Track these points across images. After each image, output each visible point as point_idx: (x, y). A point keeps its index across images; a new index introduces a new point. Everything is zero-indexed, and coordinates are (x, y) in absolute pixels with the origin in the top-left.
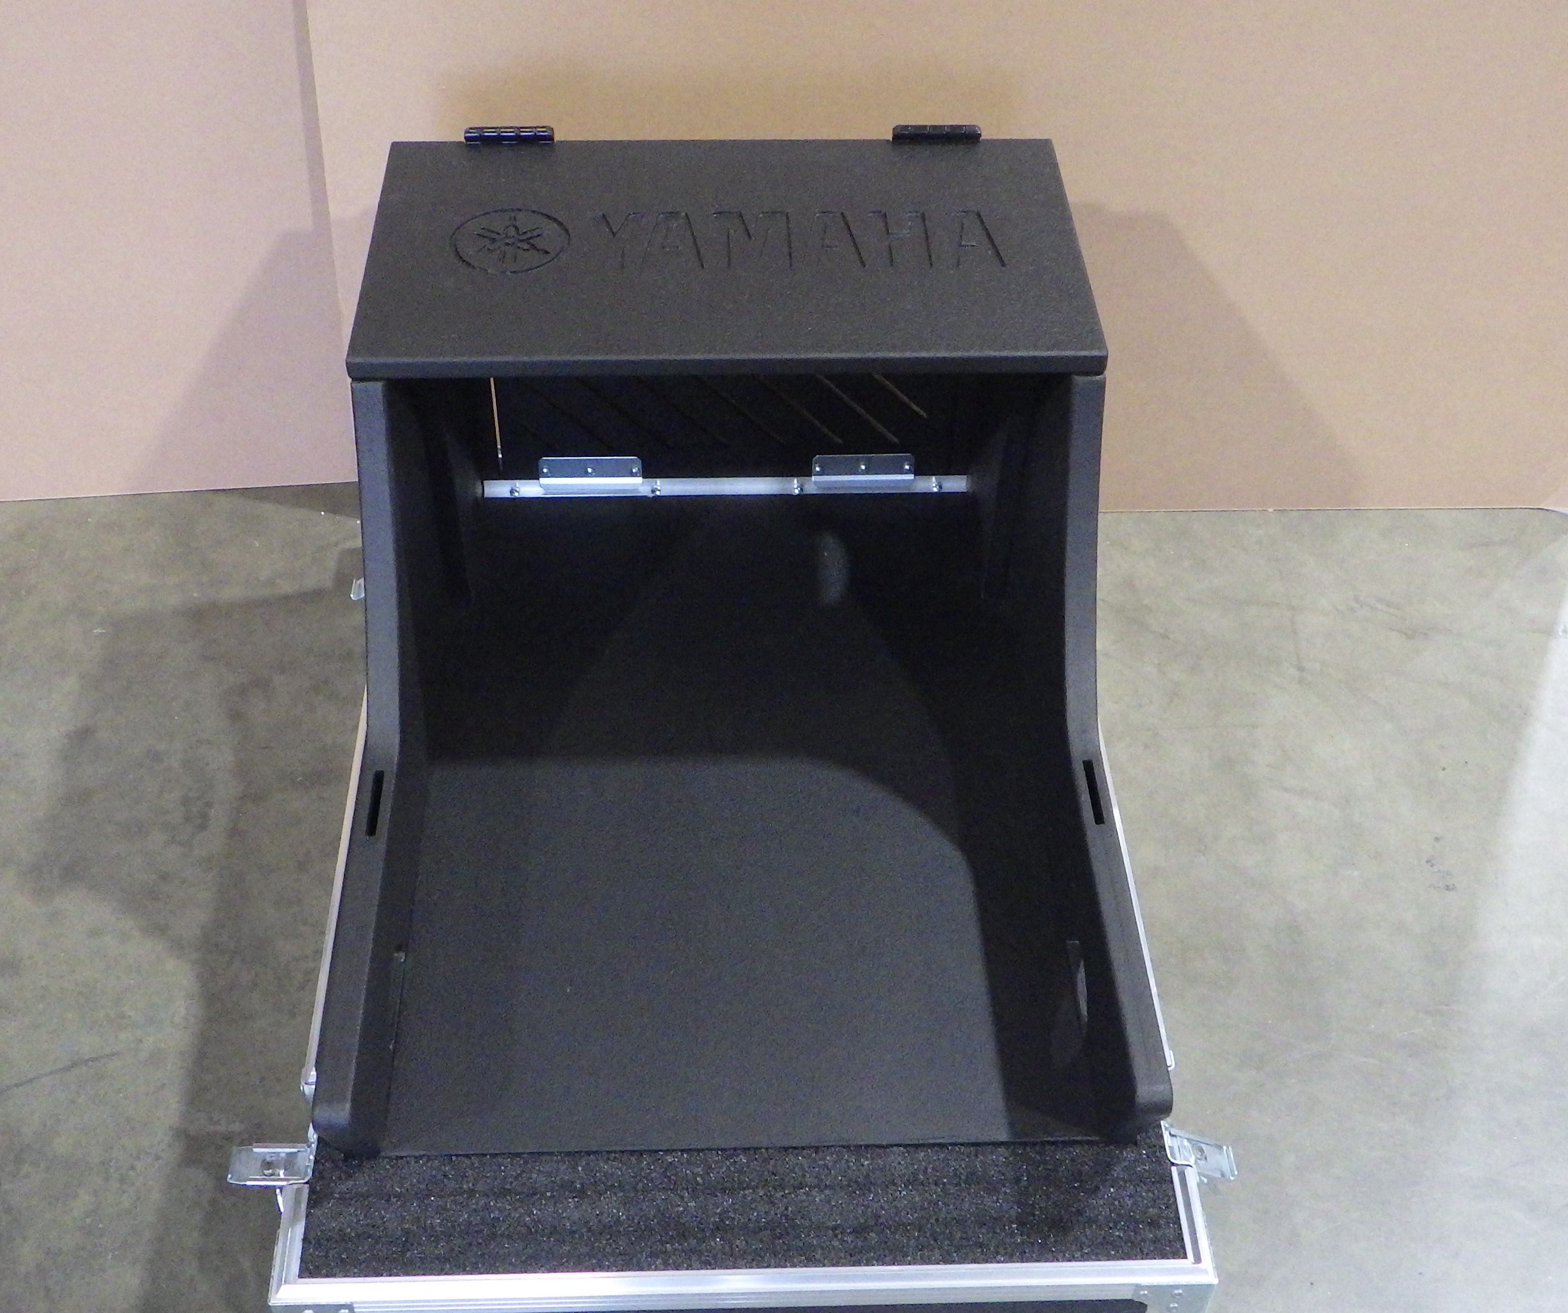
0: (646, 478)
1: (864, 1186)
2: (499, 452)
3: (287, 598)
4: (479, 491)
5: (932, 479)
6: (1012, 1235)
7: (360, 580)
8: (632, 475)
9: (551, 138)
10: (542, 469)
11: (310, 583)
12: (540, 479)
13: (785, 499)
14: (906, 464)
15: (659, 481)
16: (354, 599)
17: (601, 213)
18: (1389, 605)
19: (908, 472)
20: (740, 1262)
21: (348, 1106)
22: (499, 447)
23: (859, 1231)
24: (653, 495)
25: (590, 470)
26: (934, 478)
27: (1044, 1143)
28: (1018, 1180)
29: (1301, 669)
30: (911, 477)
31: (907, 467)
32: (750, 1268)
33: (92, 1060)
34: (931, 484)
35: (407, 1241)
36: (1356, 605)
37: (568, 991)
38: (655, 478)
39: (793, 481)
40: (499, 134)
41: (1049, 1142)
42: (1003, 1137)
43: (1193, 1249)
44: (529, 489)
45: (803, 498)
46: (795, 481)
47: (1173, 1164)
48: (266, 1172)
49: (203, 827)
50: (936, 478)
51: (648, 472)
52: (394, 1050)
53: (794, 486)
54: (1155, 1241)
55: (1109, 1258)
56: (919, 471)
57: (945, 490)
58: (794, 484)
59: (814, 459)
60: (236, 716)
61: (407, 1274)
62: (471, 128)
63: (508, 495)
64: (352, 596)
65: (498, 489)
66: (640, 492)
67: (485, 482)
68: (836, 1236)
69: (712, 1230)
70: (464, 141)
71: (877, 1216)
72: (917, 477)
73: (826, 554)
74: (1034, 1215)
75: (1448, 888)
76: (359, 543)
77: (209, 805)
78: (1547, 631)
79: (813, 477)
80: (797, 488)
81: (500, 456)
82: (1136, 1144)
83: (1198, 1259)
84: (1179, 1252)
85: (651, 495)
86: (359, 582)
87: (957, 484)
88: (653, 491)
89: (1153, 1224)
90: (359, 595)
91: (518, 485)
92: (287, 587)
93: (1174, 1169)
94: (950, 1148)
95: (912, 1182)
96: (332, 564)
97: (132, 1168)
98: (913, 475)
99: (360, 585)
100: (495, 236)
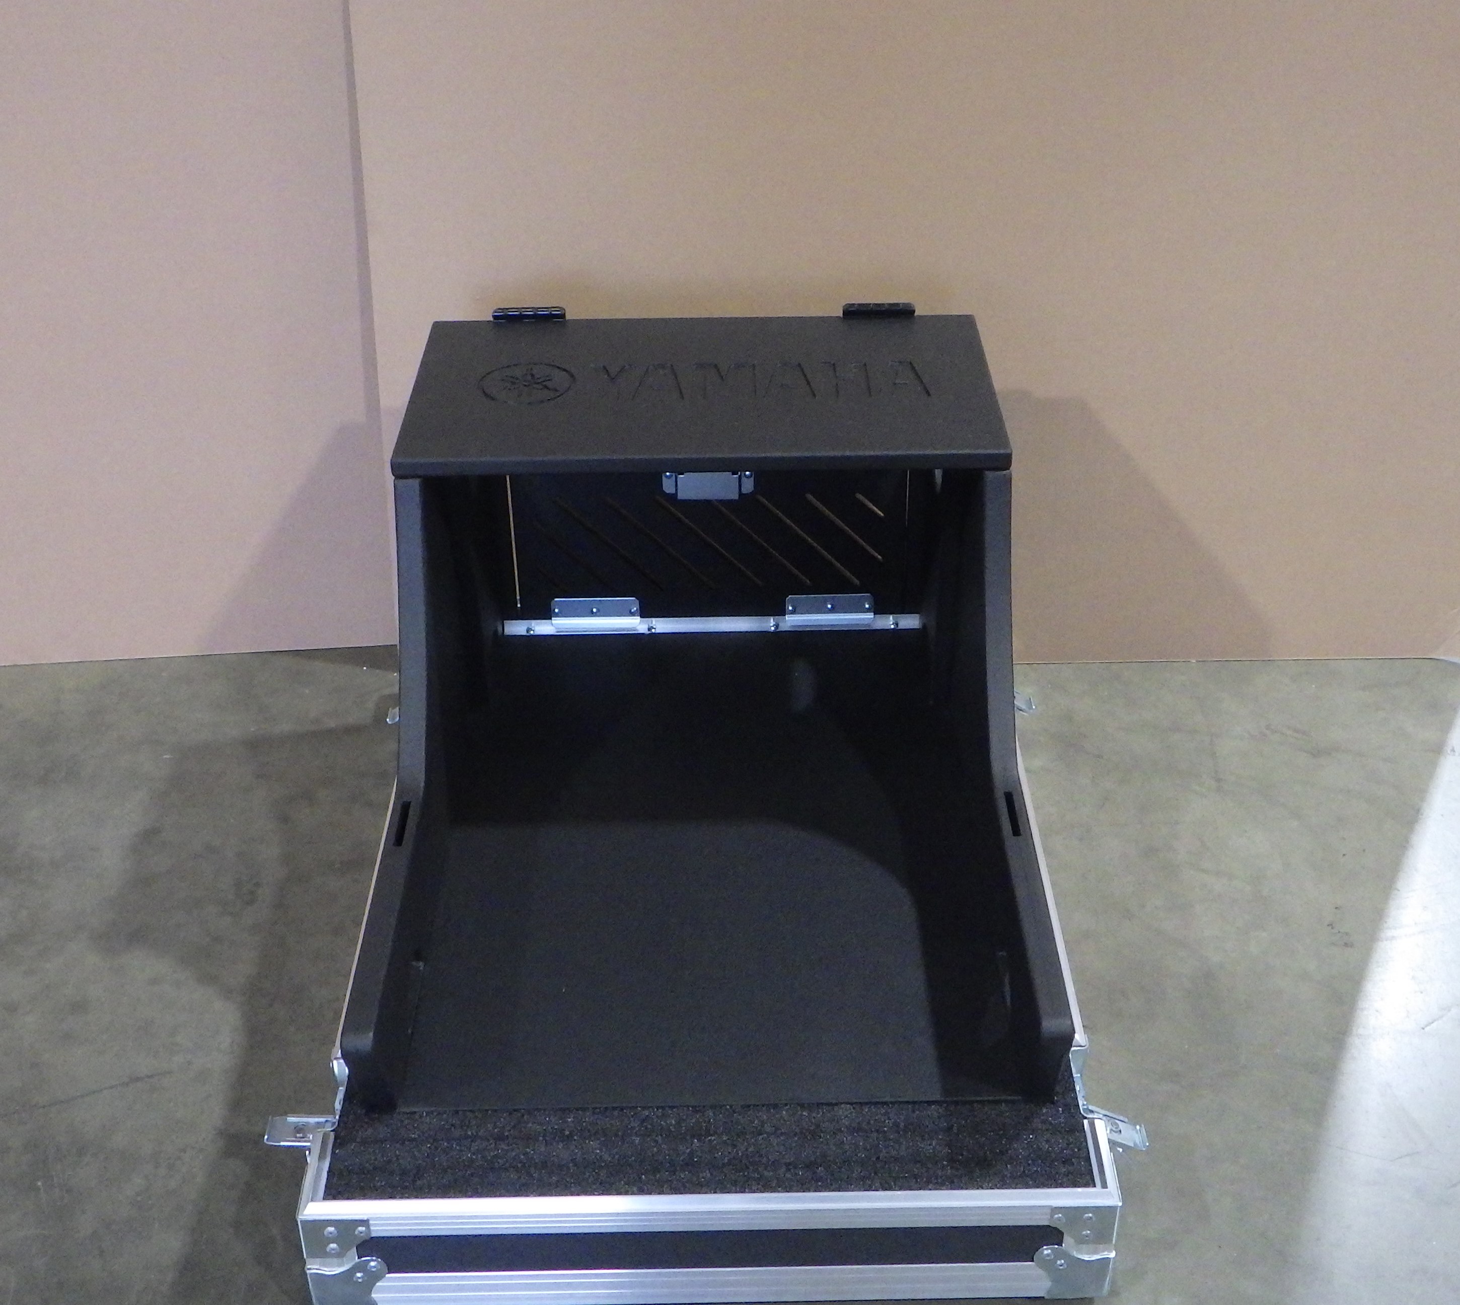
0: (643, 617)
1: (815, 1133)
2: (519, 602)
3: (330, 731)
4: (500, 629)
5: (889, 617)
6: (943, 1168)
7: (395, 710)
8: (632, 614)
9: (563, 316)
10: (554, 610)
11: (351, 720)
12: (553, 618)
13: (763, 635)
14: (866, 603)
15: (654, 620)
16: (390, 723)
17: (602, 365)
18: (1296, 731)
19: (868, 610)
20: (704, 1189)
21: (371, 1034)
22: (518, 598)
23: (810, 1166)
24: (649, 632)
25: (595, 610)
26: (891, 617)
27: (973, 1102)
28: (950, 1128)
29: (1219, 780)
30: (870, 616)
31: (867, 606)
32: (714, 1193)
33: (148, 1077)
34: (888, 622)
35: (419, 1173)
36: (1268, 732)
37: (564, 991)
38: (651, 617)
39: (770, 620)
40: (521, 313)
41: (977, 1101)
42: (937, 1097)
43: (1101, 1179)
44: (543, 628)
45: (778, 635)
46: (772, 620)
47: (1086, 1118)
48: (298, 1135)
49: (250, 902)
50: (893, 617)
51: (645, 613)
52: (412, 1033)
53: (769, 624)
54: (1068, 1173)
55: (1027, 1186)
56: (879, 610)
57: (900, 627)
58: (771, 623)
59: (787, 599)
60: (285, 819)
61: (416, 1197)
62: (499, 309)
63: (524, 633)
64: (388, 720)
65: (517, 628)
66: (638, 631)
67: (505, 621)
68: (789, 1170)
69: (682, 1166)
70: (492, 319)
71: (824, 1156)
72: (876, 616)
73: (796, 674)
74: (962, 1155)
75: (1346, 945)
76: (396, 690)
77: (257, 885)
78: (1437, 749)
79: (787, 616)
80: (773, 626)
81: (519, 605)
82: (1053, 1103)
83: (1104, 1185)
84: (1089, 1182)
85: (647, 632)
86: (394, 711)
87: (910, 622)
88: (649, 629)
89: (1066, 1162)
90: (393, 719)
91: (533, 625)
92: (332, 724)
93: (1086, 1122)
94: (890, 1105)
95: (856, 1130)
96: (371, 705)
97: (179, 1158)
98: (873, 614)
99: (395, 714)
100: (514, 380)
